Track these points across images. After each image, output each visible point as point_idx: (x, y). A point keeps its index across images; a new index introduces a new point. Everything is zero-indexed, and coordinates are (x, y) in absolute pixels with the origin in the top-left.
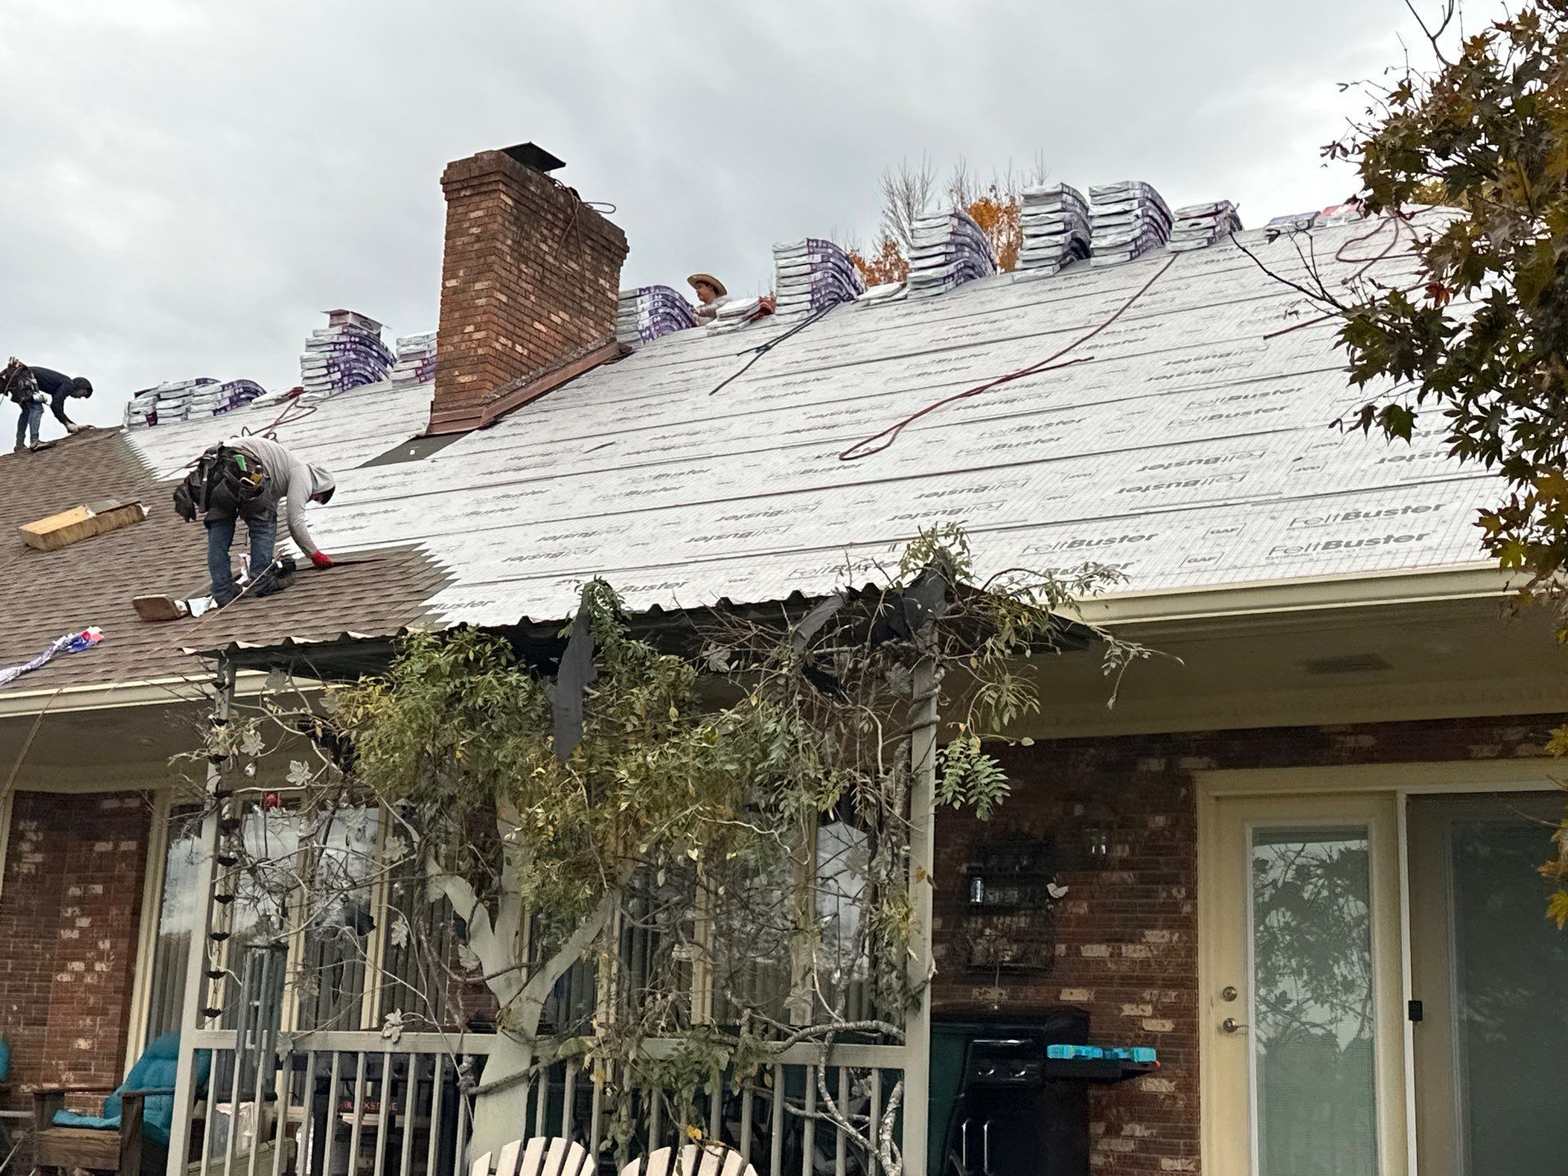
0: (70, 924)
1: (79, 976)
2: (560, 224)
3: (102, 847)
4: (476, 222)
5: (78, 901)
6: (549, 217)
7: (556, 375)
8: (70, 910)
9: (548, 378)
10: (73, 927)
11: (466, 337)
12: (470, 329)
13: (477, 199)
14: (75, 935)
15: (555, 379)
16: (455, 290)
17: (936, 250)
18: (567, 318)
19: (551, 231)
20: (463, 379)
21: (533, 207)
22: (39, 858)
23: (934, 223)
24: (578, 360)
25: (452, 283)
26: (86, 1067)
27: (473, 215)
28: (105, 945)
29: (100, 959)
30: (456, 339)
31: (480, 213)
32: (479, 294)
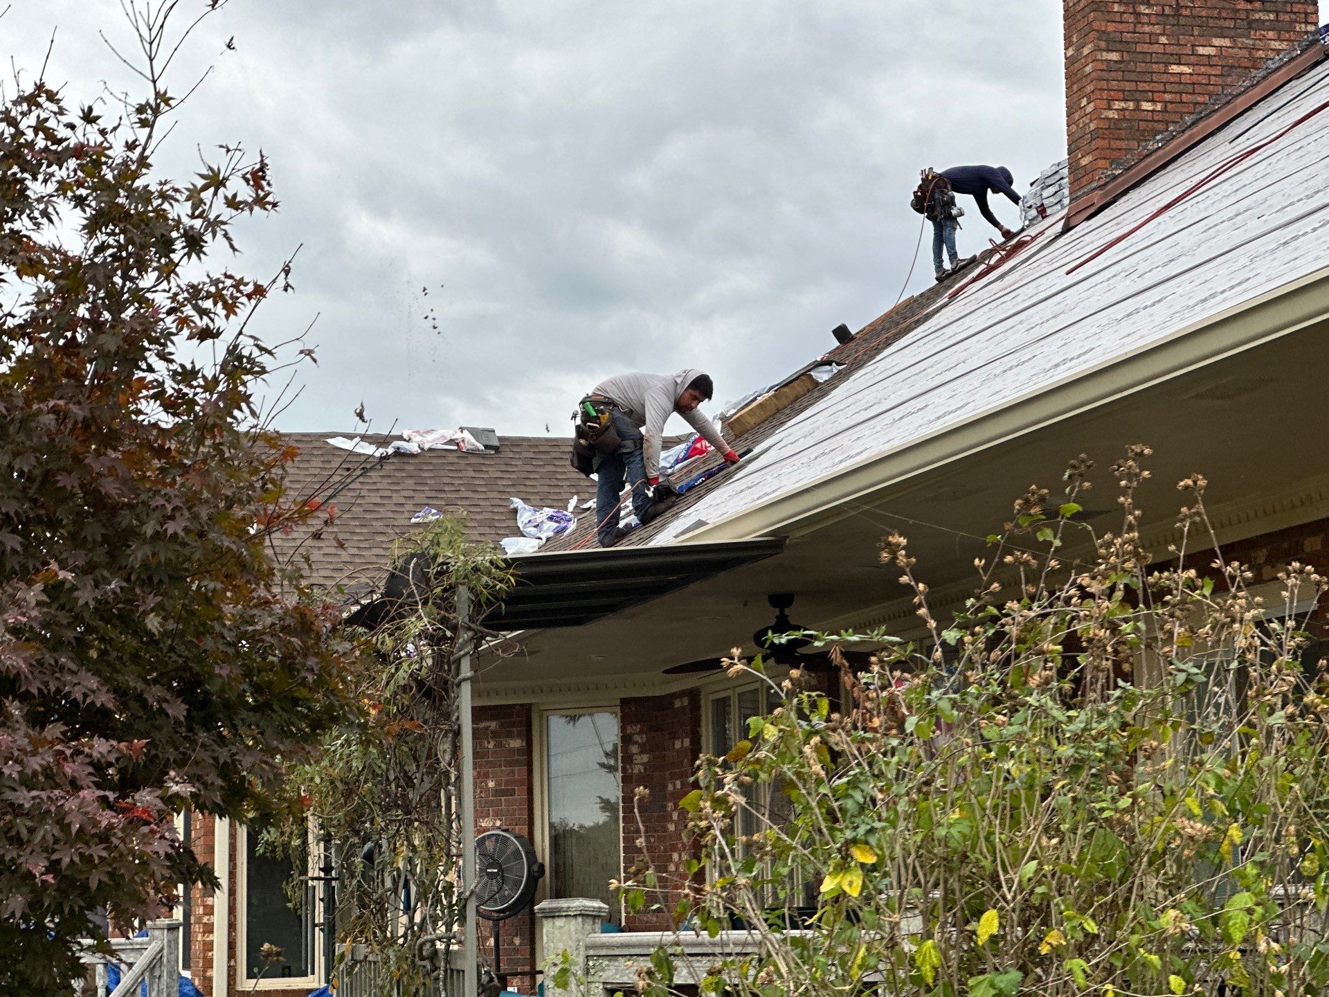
0: (671, 817)
3: (677, 744)
5: (672, 796)
7: (1216, 116)
8: (669, 805)
9: (1201, 125)
10: (672, 820)
11: (1083, 112)
12: (1085, 101)
14: (673, 827)
15: (1214, 122)
16: (1072, 60)
18: (1226, 42)
20: (1084, 162)
22: (645, 758)
24: (1253, 86)
25: (1070, 52)
28: (684, 836)
29: (684, 849)
30: (1076, 116)
32: (1087, 60)
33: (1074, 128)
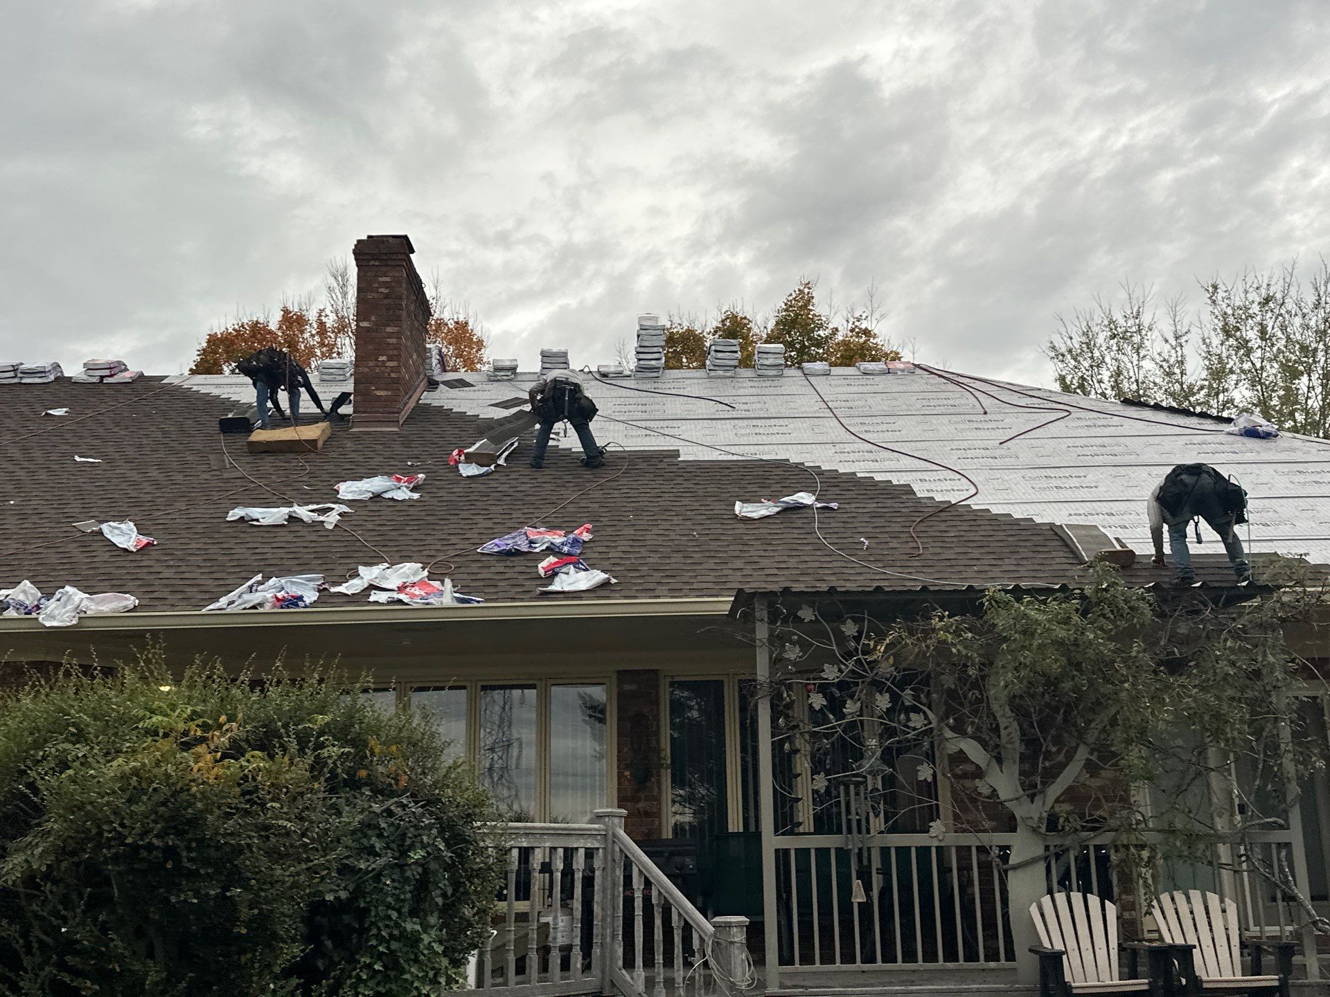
2: (416, 292)
4: (385, 285)
6: (414, 287)
11: (380, 364)
12: (384, 358)
13: (385, 269)
16: (368, 330)
17: (655, 350)
19: (413, 296)
20: (379, 393)
21: (410, 279)
23: (654, 332)
25: (365, 324)
27: (381, 279)
30: (371, 364)
31: (388, 279)
32: (390, 335)
33: (366, 370)
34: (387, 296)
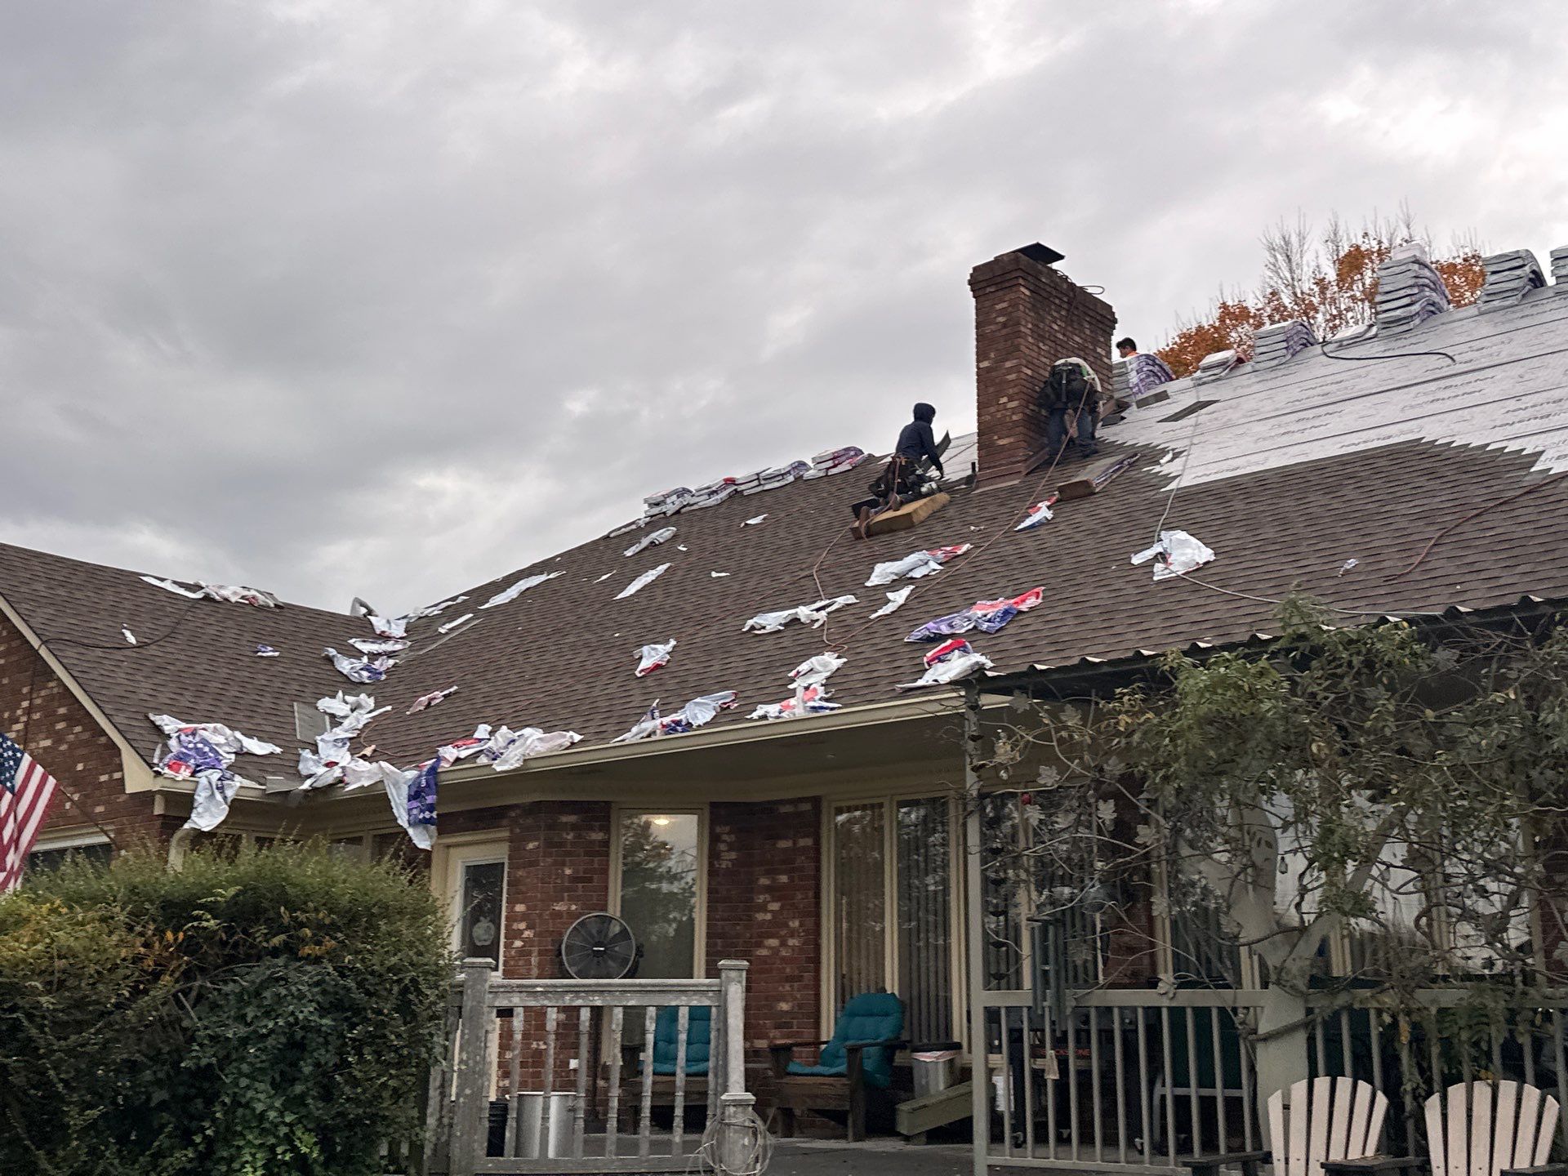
0: (763, 908)
1: (775, 951)
2: (1065, 306)
3: (783, 844)
4: (1002, 312)
5: (768, 889)
6: (1057, 301)
8: (762, 897)
10: (766, 911)
11: (1001, 407)
12: (1005, 400)
13: (1000, 293)
14: (769, 916)
16: (988, 370)
17: (1402, 293)
19: (1058, 312)
20: (1001, 442)
21: (1045, 294)
22: (733, 855)
23: (1397, 270)
25: (985, 364)
26: (788, 1025)
27: (998, 307)
28: (795, 924)
29: (792, 936)
30: (992, 409)
31: (1005, 305)
32: (1010, 371)
33: (988, 417)
34: (1005, 325)
